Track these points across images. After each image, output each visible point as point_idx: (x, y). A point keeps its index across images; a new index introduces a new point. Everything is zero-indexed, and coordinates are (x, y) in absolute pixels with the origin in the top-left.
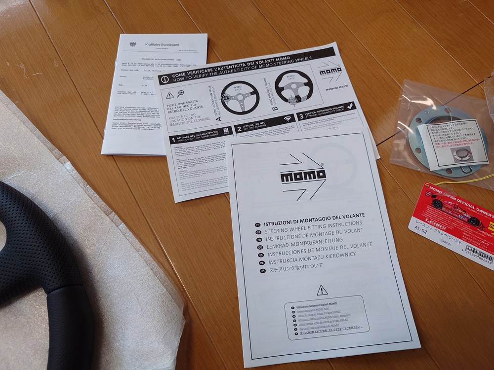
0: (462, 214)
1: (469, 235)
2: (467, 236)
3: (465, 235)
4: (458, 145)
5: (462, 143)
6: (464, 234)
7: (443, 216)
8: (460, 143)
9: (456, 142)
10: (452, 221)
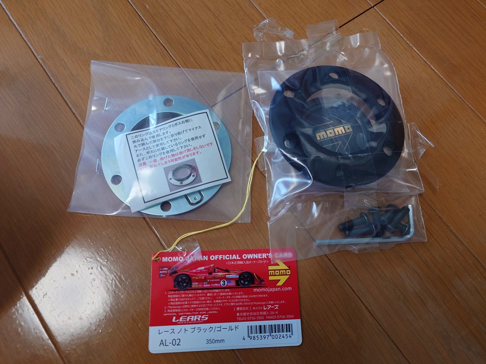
0: (225, 278)
1: (245, 306)
2: (243, 311)
3: (239, 312)
4: (176, 160)
5: (183, 155)
6: (238, 309)
7: (197, 298)
8: (179, 156)
9: (173, 155)
10: (214, 298)
